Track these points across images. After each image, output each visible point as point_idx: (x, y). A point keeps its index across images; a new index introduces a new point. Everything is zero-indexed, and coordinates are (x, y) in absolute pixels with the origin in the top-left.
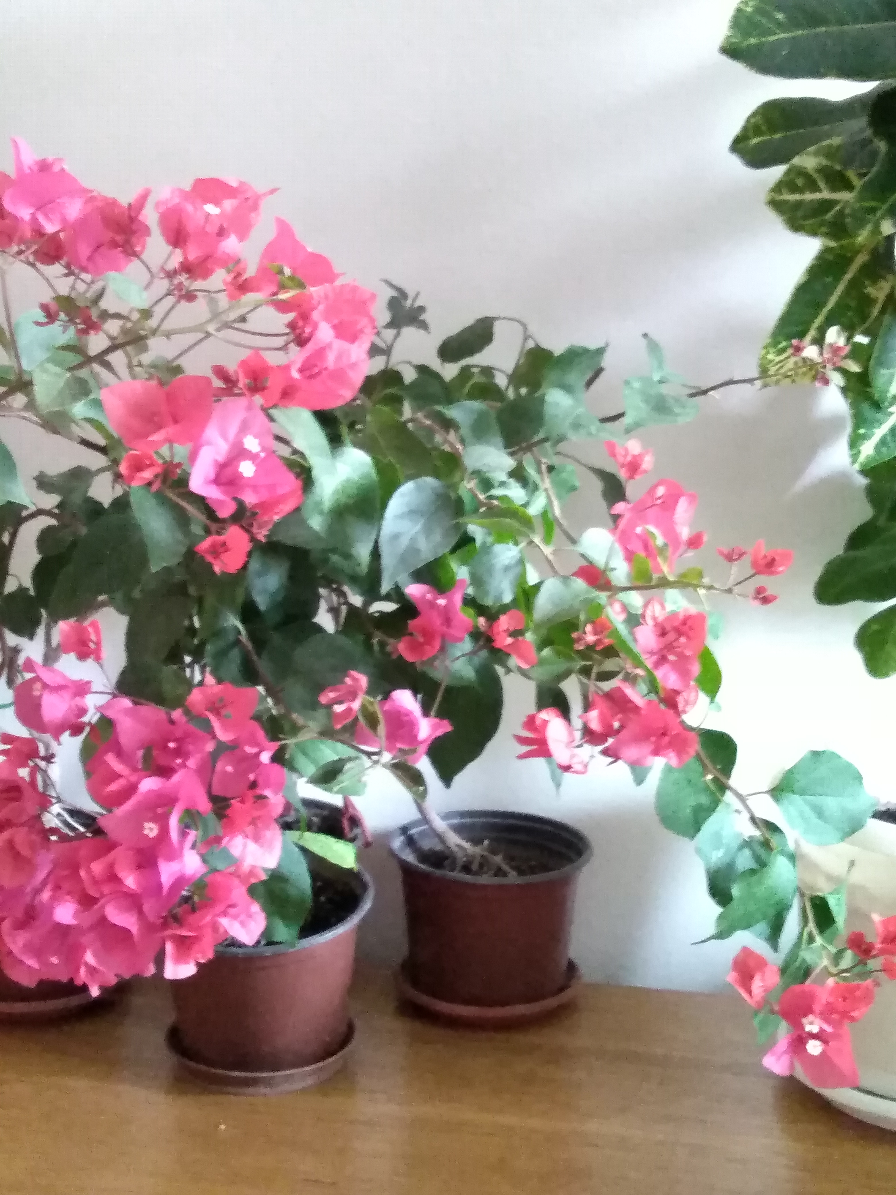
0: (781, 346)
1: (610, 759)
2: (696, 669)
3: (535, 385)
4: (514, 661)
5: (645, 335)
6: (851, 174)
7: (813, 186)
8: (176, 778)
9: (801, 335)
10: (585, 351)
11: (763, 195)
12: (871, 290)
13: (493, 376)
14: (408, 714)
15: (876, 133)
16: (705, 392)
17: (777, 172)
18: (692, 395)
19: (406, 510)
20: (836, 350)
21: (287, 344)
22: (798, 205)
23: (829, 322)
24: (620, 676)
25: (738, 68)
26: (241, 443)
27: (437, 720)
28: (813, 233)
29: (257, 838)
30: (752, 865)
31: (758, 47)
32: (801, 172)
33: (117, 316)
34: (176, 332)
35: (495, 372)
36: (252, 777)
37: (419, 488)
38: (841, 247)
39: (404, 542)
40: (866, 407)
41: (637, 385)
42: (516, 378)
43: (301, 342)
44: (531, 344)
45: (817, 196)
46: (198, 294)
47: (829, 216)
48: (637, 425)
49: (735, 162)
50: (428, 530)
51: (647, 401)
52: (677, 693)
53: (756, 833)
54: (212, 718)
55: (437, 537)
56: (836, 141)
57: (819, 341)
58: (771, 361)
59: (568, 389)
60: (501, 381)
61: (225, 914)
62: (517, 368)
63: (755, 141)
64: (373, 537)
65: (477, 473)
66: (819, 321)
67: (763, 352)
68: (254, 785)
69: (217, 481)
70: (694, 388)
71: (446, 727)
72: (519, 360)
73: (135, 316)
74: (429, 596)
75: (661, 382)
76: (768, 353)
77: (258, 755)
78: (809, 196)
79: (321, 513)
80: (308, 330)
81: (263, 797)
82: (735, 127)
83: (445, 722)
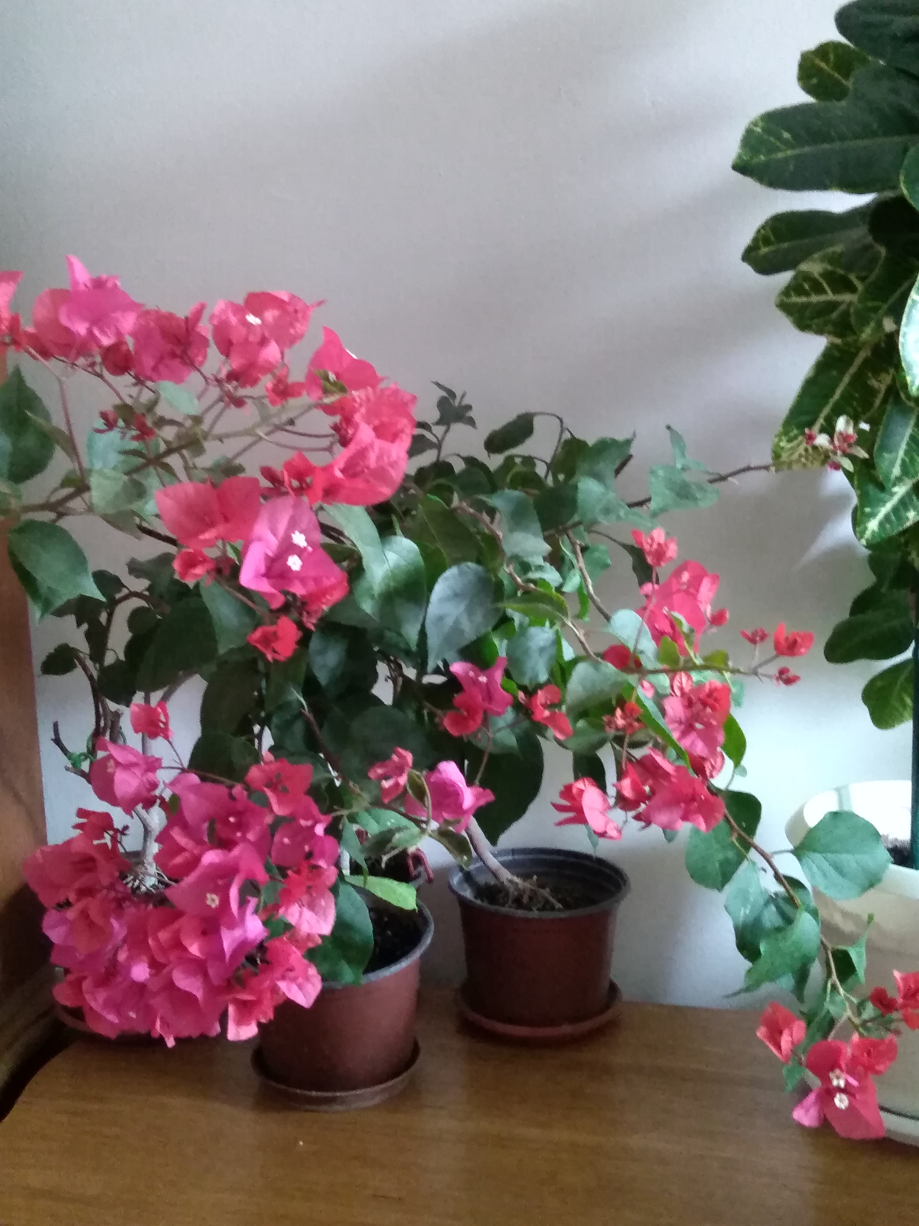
0: (792, 434)
1: (643, 824)
2: (721, 737)
3: (570, 473)
4: (551, 732)
5: (669, 428)
6: (853, 277)
7: (818, 289)
8: (236, 851)
9: (810, 424)
10: (614, 442)
11: (773, 299)
12: (874, 383)
13: (534, 465)
14: (453, 784)
15: (876, 239)
16: (723, 478)
17: (785, 277)
18: (712, 482)
19: (449, 592)
20: (845, 438)
21: (332, 444)
22: (804, 307)
23: (837, 412)
24: (650, 745)
25: (749, 183)
26: (290, 538)
27: (481, 790)
28: (820, 332)
29: (312, 907)
30: (777, 921)
31: (766, 165)
32: (807, 277)
33: (172, 422)
34: (228, 436)
35: (536, 461)
36: (307, 848)
37: (461, 573)
38: (846, 344)
39: (449, 622)
40: (871, 489)
41: (661, 473)
42: (554, 466)
43: (345, 442)
44: (567, 436)
45: (822, 298)
46: (247, 400)
47: (834, 315)
48: (663, 510)
49: (747, 269)
50: (470, 612)
51: (671, 489)
52: (704, 759)
53: (780, 889)
54: (269, 793)
55: (479, 617)
56: (838, 248)
57: (829, 429)
58: (782, 448)
59: (598, 477)
60: (541, 470)
61: (283, 978)
62: (554, 457)
63: (764, 250)
64: (421, 620)
65: (515, 558)
66: (826, 411)
67: (776, 440)
68: (309, 855)
69: (268, 574)
70: (713, 474)
71: (490, 797)
72: (556, 450)
73: (188, 423)
74: (471, 674)
75: (683, 469)
76: (781, 440)
77: (313, 827)
78: (815, 299)
79: (372, 597)
80: (350, 432)
81: (317, 867)
82: (746, 238)
83: (488, 791)
